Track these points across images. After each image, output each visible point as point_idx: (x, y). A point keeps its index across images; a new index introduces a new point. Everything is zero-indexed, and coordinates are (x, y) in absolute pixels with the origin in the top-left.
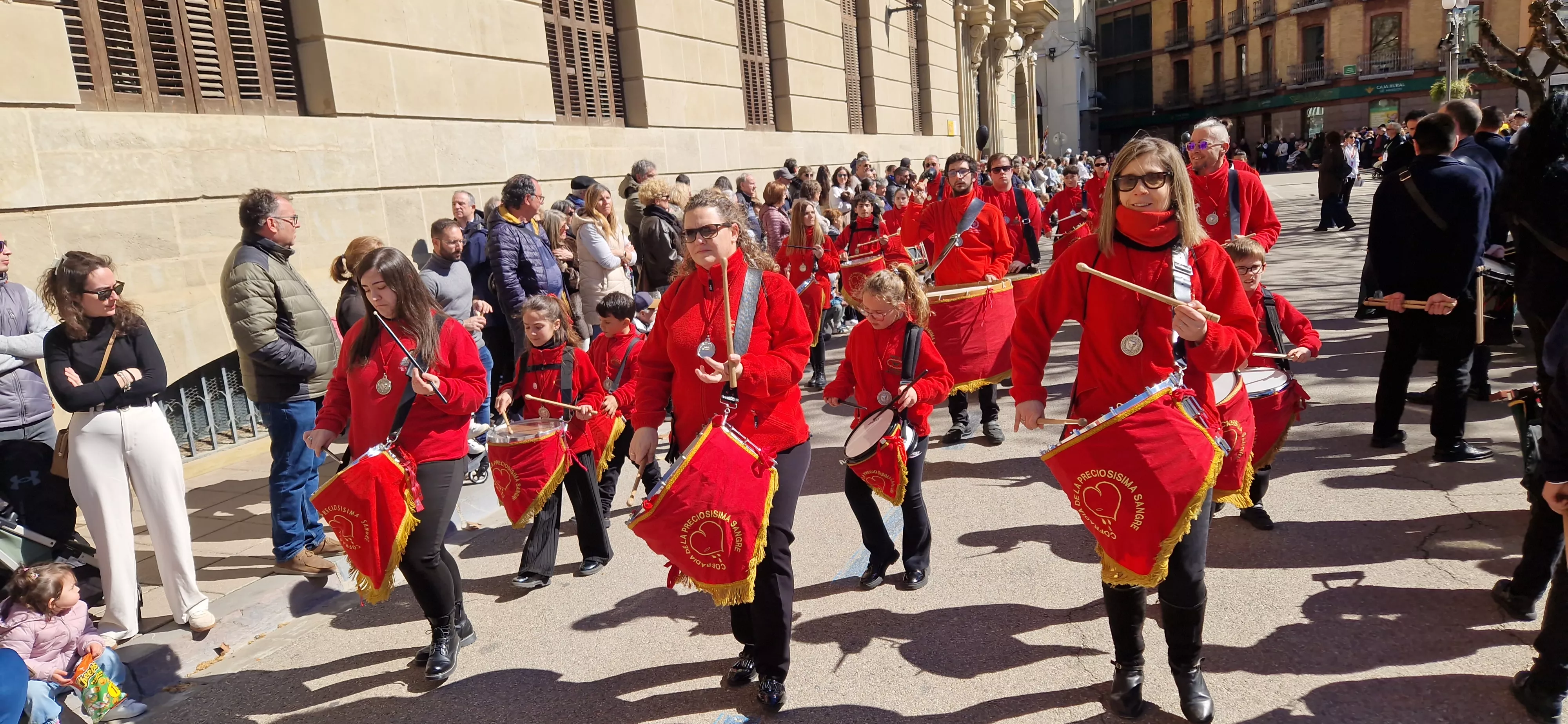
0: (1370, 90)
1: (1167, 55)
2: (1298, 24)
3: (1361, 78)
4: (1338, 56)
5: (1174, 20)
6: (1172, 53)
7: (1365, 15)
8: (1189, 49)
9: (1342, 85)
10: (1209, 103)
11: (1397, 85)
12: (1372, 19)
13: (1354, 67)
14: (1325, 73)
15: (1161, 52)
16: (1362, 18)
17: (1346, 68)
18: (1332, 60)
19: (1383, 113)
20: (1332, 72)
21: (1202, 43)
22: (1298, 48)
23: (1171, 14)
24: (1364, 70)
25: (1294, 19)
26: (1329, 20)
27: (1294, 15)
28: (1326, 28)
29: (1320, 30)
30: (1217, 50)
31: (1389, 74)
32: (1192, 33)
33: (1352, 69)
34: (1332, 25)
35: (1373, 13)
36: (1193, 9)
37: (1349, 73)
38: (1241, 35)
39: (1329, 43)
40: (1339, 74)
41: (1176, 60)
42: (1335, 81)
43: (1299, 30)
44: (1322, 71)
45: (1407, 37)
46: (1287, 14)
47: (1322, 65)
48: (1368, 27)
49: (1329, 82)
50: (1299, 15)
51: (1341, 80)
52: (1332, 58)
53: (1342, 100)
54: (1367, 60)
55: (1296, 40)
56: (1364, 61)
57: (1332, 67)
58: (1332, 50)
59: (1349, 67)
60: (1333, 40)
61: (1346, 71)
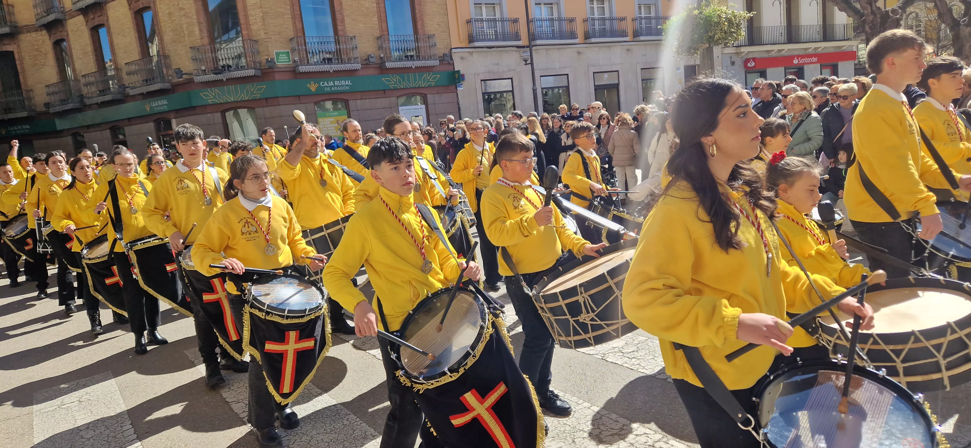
0: (313, 87)
3: (299, 69)
4: (263, 36)
9: (277, 76)
10: (58, 109)
11: (343, 82)
13: (286, 53)
14: (250, 59)
17: (278, 54)
18: (256, 41)
19: (333, 119)
20: (260, 58)
21: (29, 29)
22: (199, 23)
24: (299, 58)
30: (58, 36)
31: (331, 67)
33: (285, 56)
37: (283, 62)
39: (246, 16)
40: (269, 60)
42: (267, 73)
44: (244, 56)
45: (343, 21)
49: (259, 73)
51: (275, 70)
52: (254, 39)
53: (280, 99)
54: (301, 45)
55: (193, 11)
56: (298, 46)
57: (258, 52)
58: (254, 27)
59: (282, 53)
60: (251, 12)
61: (278, 59)
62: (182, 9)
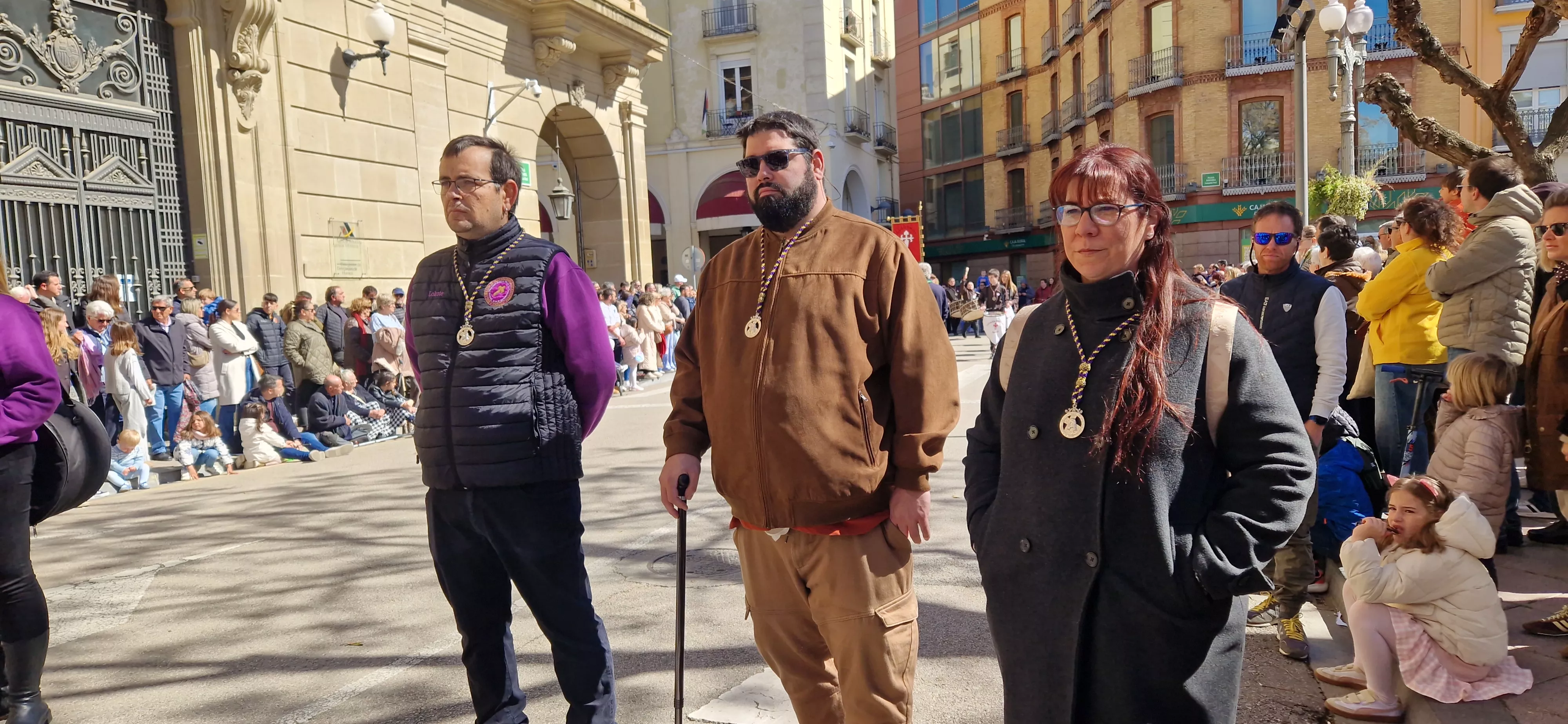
0: (1239, 211)
1: (1000, 162)
2: (1140, 113)
3: (1226, 192)
4: (1193, 158)
5: (1008, 116)
6: (1005, 158)
7: (1230, 98)
8: (1024, 154)
9: (1201, 201)
10: (1046, 225)
12: (1240, 103)
13: (1216, 176)
14: (1177, 183)
15: (992, 157)
16: (1226, 104)
17: (1205, 177)
18: (1186, 164)
20: (1185, 182)
21: (1039, 147)
23: (1004, 109)
24: (1230, 180)
25: (1135, 103)
26: (1180, 106)
27: (1133, 98)
28: (1176, 116)
29: (1170, 120)
30: (1055, 155)
31: (1266, 188)
32: (1027, 133)
33: (1212, 180)
34: (1185, 113)
35: (1242, 96)
36: (1028, 101)
37: (1209, 185)
38: (1076, 131)
39: (1180, 138)
40: (1194, 184)
41: (1010, 169)
42: (1190, 197)
43: (1141, 120)
44: (1172, 180)
46: (1125, 98)
47: (1171, 170)
48: (1235, 116)
49: (1182, 197)
50: (1140, 98)
51: (1199, 194)
52: (1185, 161)
53: (1200, 225)
54: (1234, 165)
55: (1137, 135)
56: (1230, 166)
57: (1186, 175)
58: (1186, 150)
59: (1210, 175)
60: (1185, 134)
61: (1204, 180)
62: (1129, 133)
